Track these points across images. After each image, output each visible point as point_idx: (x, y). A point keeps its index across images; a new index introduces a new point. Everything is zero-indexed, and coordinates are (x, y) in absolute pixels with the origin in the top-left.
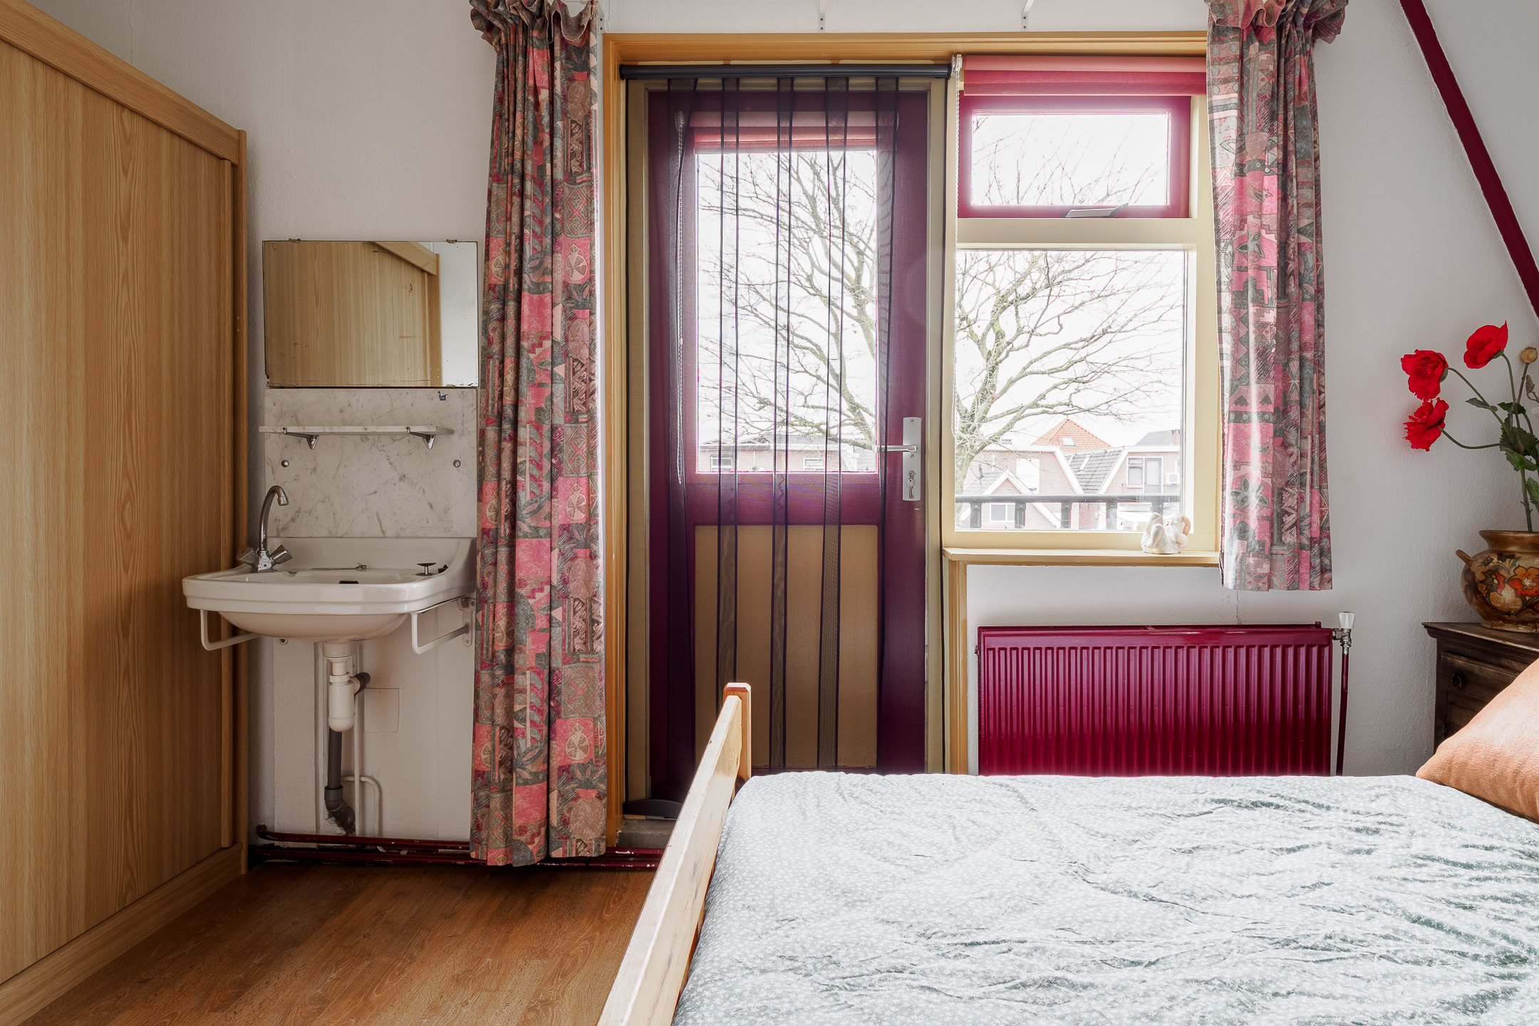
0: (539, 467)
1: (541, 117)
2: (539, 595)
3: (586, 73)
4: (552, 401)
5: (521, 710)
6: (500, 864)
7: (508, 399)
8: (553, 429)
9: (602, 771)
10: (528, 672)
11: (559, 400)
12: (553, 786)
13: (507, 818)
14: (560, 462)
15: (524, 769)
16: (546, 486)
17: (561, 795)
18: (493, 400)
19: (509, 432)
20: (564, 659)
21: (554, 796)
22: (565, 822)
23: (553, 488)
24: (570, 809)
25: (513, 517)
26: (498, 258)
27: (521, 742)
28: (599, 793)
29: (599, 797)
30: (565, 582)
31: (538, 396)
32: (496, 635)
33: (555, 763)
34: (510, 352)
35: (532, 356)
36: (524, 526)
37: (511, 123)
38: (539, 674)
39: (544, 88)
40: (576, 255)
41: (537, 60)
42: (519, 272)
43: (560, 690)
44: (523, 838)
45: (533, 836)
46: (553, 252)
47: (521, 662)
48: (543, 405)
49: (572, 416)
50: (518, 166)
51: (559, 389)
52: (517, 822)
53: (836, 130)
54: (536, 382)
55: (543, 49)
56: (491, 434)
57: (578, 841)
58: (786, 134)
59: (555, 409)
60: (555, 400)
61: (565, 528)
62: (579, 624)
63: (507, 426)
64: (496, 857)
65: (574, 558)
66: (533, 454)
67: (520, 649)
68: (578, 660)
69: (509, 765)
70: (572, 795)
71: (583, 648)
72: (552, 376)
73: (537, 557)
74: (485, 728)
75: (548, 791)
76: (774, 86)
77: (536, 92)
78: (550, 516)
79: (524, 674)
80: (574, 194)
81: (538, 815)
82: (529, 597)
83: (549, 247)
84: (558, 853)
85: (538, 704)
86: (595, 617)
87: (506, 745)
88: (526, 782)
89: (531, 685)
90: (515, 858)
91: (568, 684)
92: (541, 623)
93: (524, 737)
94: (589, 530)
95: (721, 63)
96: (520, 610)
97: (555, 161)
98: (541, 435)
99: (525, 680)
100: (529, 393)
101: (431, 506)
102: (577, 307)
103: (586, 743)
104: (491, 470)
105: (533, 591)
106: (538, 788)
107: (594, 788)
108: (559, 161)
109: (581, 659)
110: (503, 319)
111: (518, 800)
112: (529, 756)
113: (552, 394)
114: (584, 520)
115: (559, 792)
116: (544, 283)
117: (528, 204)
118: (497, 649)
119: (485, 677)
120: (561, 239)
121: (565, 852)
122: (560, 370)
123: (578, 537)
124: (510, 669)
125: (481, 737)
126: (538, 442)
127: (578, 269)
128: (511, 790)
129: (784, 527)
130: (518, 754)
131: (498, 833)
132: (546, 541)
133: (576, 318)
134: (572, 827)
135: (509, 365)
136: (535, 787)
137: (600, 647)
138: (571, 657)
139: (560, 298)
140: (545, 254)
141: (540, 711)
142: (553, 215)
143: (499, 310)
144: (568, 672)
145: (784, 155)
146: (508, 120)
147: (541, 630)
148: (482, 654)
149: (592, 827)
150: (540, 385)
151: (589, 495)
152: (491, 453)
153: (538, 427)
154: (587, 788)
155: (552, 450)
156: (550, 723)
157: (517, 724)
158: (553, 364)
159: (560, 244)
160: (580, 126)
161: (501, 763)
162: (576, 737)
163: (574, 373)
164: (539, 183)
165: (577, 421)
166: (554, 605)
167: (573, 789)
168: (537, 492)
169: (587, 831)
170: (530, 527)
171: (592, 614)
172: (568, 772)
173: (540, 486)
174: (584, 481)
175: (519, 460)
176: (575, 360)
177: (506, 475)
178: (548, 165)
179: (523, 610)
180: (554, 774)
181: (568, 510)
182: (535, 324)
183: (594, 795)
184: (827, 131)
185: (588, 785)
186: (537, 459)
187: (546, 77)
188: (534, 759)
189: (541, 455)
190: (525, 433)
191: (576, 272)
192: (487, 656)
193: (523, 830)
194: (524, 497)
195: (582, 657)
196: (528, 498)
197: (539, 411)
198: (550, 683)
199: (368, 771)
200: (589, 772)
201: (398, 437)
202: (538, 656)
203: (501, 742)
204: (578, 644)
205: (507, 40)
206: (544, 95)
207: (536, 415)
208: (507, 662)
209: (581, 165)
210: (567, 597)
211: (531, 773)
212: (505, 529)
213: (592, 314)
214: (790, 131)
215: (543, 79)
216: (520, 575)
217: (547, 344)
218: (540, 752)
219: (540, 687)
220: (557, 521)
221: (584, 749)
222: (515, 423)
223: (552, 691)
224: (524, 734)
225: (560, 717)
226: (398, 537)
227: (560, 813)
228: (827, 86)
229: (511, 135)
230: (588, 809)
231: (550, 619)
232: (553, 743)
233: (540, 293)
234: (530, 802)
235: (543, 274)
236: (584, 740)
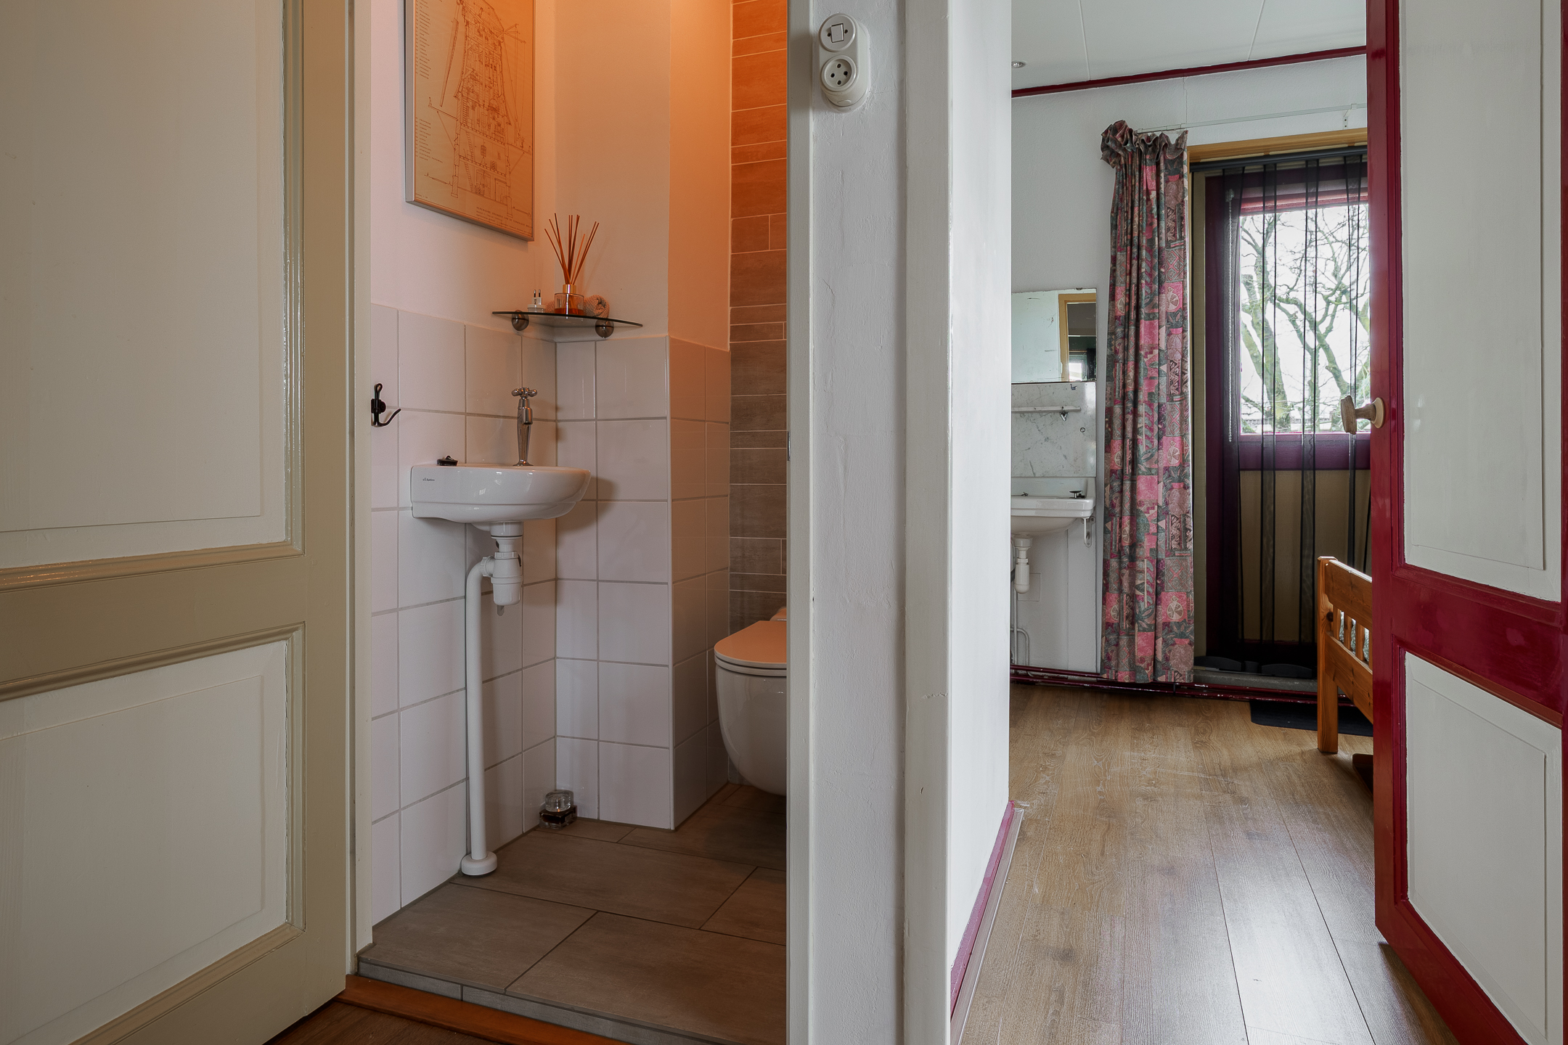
0: (1151, 430)
1: (1152, 210)
2: (1151, 511)
3: (1177, 176)
4: (1159, 388)
5: (1141, 584)
6: (1127, 681)
7: (1130, 388)
8: (1160, 406)
9: (1192, 627)
10: (1145, 560)
11: (1163, 387)
12: (1159, 635)
13: (1132, 653)
14: (1164, 427)
15: (1144, 621)
16: (1156, 442)
17: (1164, 641)
18: (1119, 388)
19: (1131, 408)
20: (1166, 553)
21: (1160, 641)
22: (1167, 659)
23: (1160, 443)
24: (1170, 651)
25: (1134, 462)
26: (1121, 299)
27: (1142, 604)
28: (1190, 641)
29: (1190, 644)
30: (1167, 504)
31: (1150, 385)
32: (1123, 536)
33: (1160, 620)
34: (1132, 358)
35: (1146, 360)
36: (1143, 467)
37: (1130, 213)
38: (1152, 561)
39: (1153, 190)
40: (1171, 293)
41: (1149, 173)
42: (1138, 307)
43: (1164, 573)
44: (1142, 665)
45: (1148, 665)
46: (1159, 293)
47: (1141, 553)
48: (1154, 391)
49: (1170, 397)
50: (1136, 240)
51: (1164, 380)
52: (1139, 655)
53: (1354, 191)
54: (1149, 376)
55: (1152, 165)
56: (1118, 410)
57: (1175, 672)
58: (1313, 196)
59: (1161, 393)
60: (1161, 387)
61: (1167, 469)
62: (1174, 531)
63: (1130, 405)
64: (1124, 677)
65: (1172, 489)
66: (1147, 422)
67: (1140, 545)
68: (1174, 555)
69: (1133, 619)
70: (1171, 642)
71: (1178, 547)
72: (1159, 372)
73: (1150, 487)
74: (1113, 595)
75: (1156, 638)
76: (1303, 165)
77: (1148, 193)
78: (1157, 462)
79: (1143, 561)
80: (1169, 255)
81: (1151, 652)
82: (1146, 513)
83: (1157, 290)
84: (1162, 679)
85: (1151, 581)
86: (1188, 527)
87: (1129, 606)
88: (1144, 630)
89: (1147, 568)
90: (1138, 677)
91: (1169, 570)
92: (1153, 529)
93: (1143, 601)
94: (1183, 470)
95: (1263, 154)
96: (1141, 520)
97: (1161, 236)
98: (1152, 410)
99: (1145, 565)
100: (1144, 384)
101: (1065, 457)
102: (1172, 327)
103: (1181, 608)
104: (1118, 432)
105: (1148, 509)
106: (1151, 634)
107: (1187, 638)
108: (1163, 236)
109: (1176, 554)
110: (1126, 336)
111: (1139, 640)
112: (1146, 613)
113: (1159, 384)
114: (1178, 465)
115: (1163, 639)
116: (1154, 313)
117: (1144, 264)
118: (1124, 545)
119: (1114, 563)
120: (1165, 285)
121: (1167, 678)
122: (1164, 368)
123: (1174, 475)
124: (1133, 559)
125: (1111, 601)
126: (1151, 414)
127: (1172, 303)
128: (1134, 635)
129: (1312, 471)
130: (1140, 612)
131: (1125, 661)
132: (1155, 477)
133: (1171, 334)
134: (1172, 663)
135: (1131, 365)
136: (1149, 633)
137: (1190, 546)
138: (1170, 552)
139: (1164, 322)
140: (1155, 294)
141: (1152, 585)
142: (1159, 270)
143: (1122, 331)
144: (1169, 562)
145: (1311, 213)
146: (1127, 212)
147: (1153, 534)
148: (1111, 549)
149: (1186, 663)
150: (1152, 378)
151: (1183, 448)
152: (1117, 423)
153: (1150, 405)
154: (1182, 638)
155: (1159, 419)
156: (1157, 594)
157: (1138, 593)
158: (1160, 364)
159: (1164, 288)
160: (1173, 211)
161: (1127, 617)
162: (1174, 604)
163: (1171, 370)
164: (1150, 250)
165: (1172, 401)
166: (1160, 519)
167: (1172, 638)
168: (1150, 446)
169: (1182, 666)
170: (1146, 468)
171: (1186, 525)
172: (1169, 627)
173: (1152, 442)
174: (1178, 439)
175: (1139, 426)
176: (1171, 361)
177: (1129, 435)
178: (1157, 238)
179: (1142, 520)
180: (1160, 627)
181: (1169, 457)
182: (1147, 339)
183: (1187, 642)
184: (1347, 192)
185: (1182, 636)
186: (1150, 425)
187: (1154, 183)
188: (1149, 615)
189: (1152, 422)
190: (1142, 409)
191: (1171, 304)
192: (1115, 549)
193: (1142, 660)
194: (1142, 449)
195: (1177, 553)
196: (1145, 450)
197: (1151, 394)
198: (1157, 568)
199: (1020, 625)
200: (1183, 627)
201: (1044, 414)
202: (1151, 550)
203: (1127, 604)
204: (1174, 544)
205: (1125, 162)
206: (1153, 194)
207: (1149, 397)
208: (1130, 553)
209: (1174, 235)
210: (1168, 514)
211: (1147, 624)
212: (1128, 469)
213: (1184, 331)
214: (1317, 194)
215: (1153, 185)
216: (1140, 498)
217: (1156, 352)
218: (1152, 612)
219: (1152, 570)
220: (1162, 465)
221: (1179, 613)
222: (1136, 403)
223: (1159, 573)
224: (1143, 599)
225: (1164, 591)
226: (1043, 477)
227: (1164, 652)
228: (1345, 161)
229: (1129, 221)
230: (1183, 652)
231: (1158, 527)
232: (1160, 607)
233: (1150, 319)
234: (1147, 643)
235: (1153, 308)
236: (1179, 607)
